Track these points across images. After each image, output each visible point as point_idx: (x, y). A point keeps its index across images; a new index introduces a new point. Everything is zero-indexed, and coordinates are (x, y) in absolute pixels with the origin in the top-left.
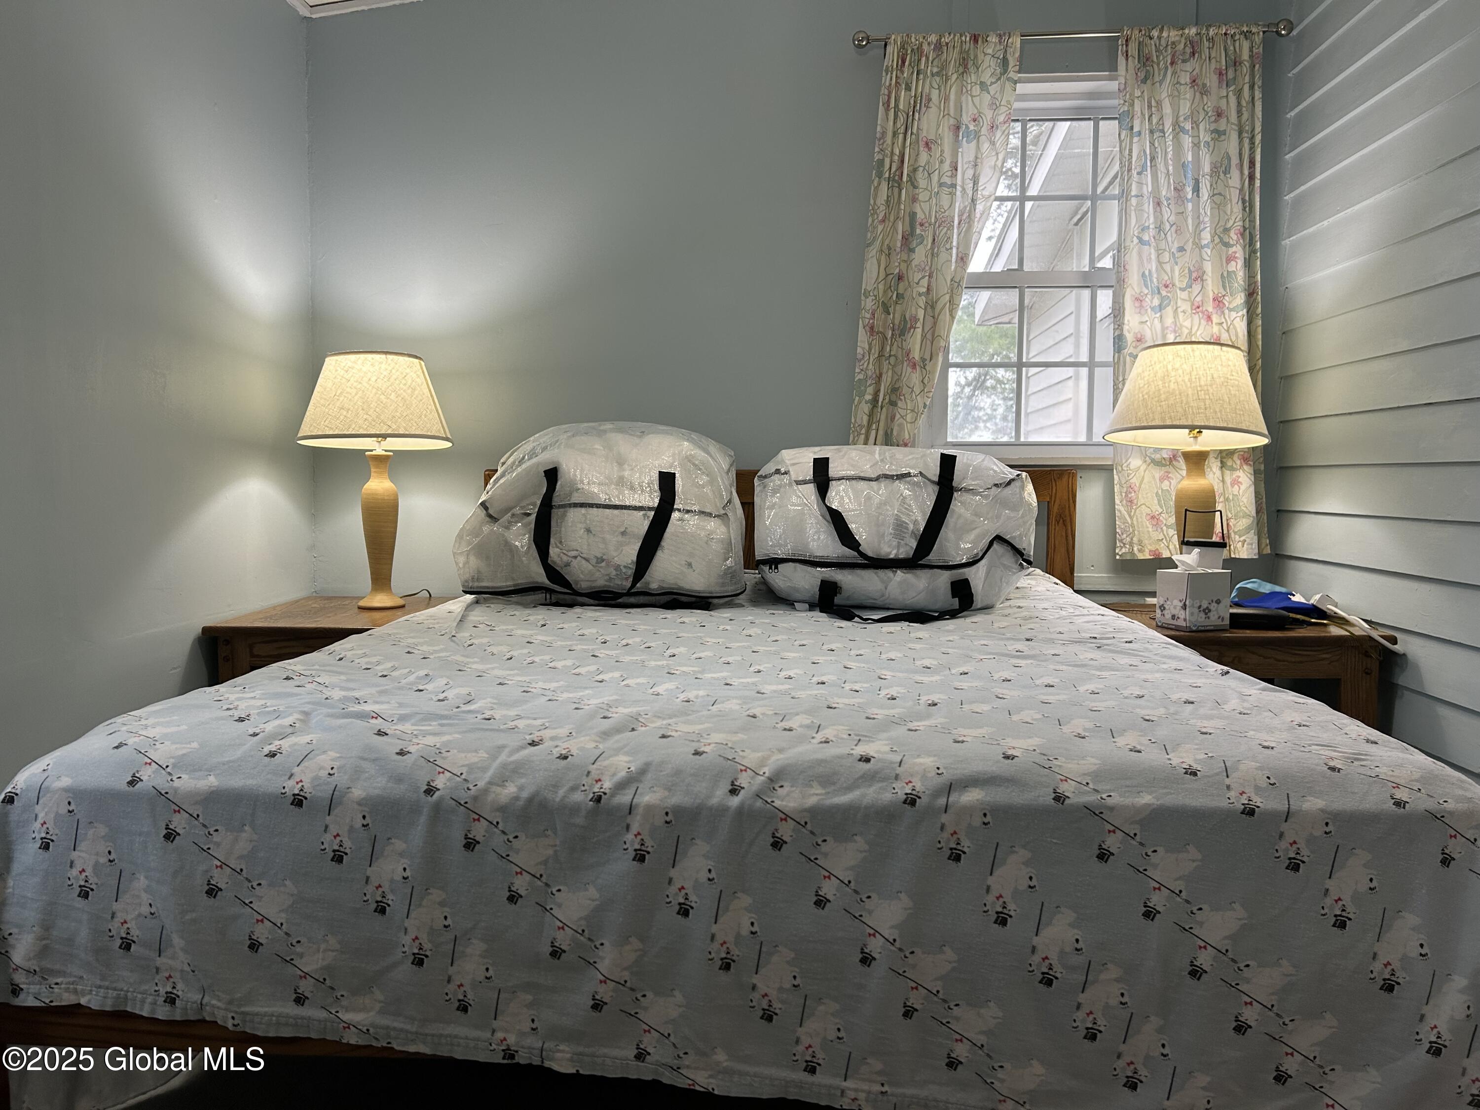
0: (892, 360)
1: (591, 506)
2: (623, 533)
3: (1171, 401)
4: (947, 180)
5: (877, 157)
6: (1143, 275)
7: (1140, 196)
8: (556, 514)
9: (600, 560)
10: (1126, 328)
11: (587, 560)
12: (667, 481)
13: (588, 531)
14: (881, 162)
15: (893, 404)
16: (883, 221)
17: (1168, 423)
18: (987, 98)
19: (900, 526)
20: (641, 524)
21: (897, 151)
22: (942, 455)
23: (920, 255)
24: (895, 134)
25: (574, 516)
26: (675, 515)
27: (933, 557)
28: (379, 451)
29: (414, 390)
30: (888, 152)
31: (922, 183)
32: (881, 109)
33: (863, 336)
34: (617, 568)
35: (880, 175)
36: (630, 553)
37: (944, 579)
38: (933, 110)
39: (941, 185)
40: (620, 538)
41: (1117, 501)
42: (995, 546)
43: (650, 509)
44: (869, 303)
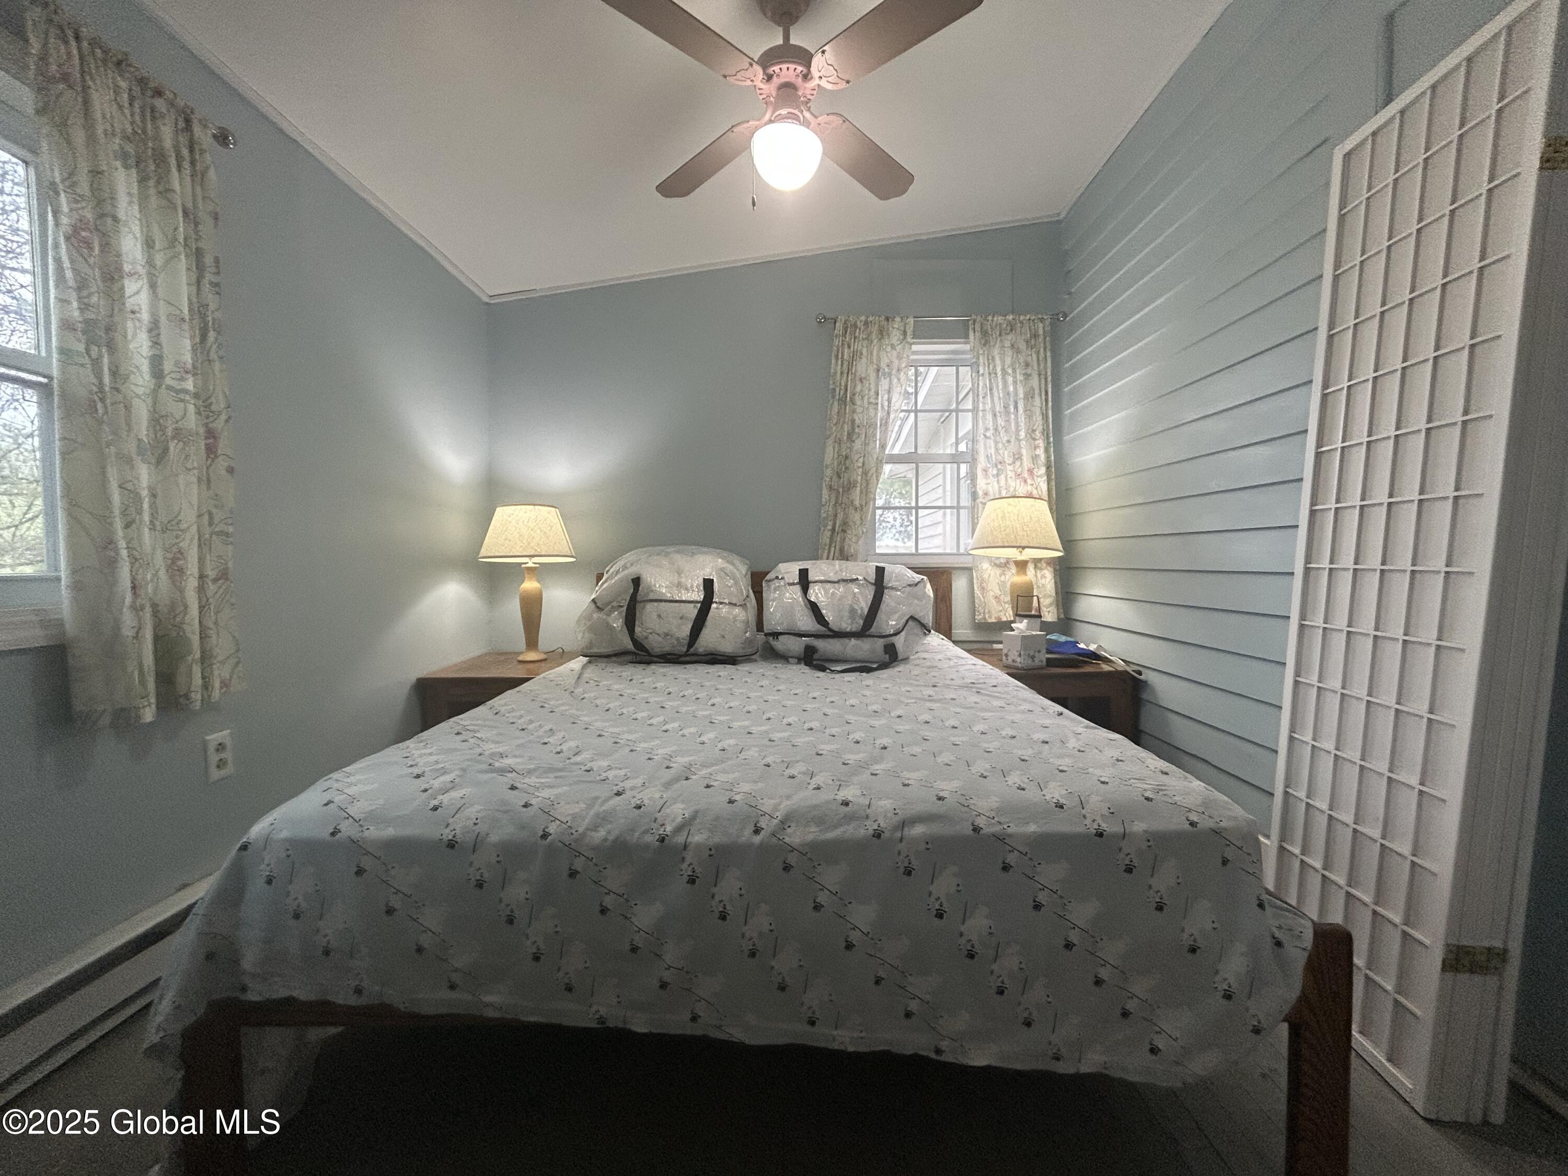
0: (843, 506)
1: (661, 601)
2: (681, 618)
3: (1008, 531)
4: (872, 400)
5: (831, 387)
6: (987, 456)
7: (984, 411)
8: (639, 607)
9: (667, 635)
10: (978, 487)
11: (659, 635)
12: (708, 584)
13: (659, 616)
14: (834, 390)
15: (844, 531)
16: (835, 424)
17: (1006, 544)
18: (895, 353)
19: (852, 611)
20: (692, 612)
21: (843, 384)
22: (877, 567)
23: (858, 445)
24: (842, 373)
25: (649, 607)
26: (714, 606)
27: (873, 630)
28: (530, 565)
29: (551, 527)
30: (838, 384)
31: (859, 402)
32: (833, 361)
33: (825, 492)
34: (678, 639)
35: (833, 397)
36: (686, 630)
37: (880, 643)
38: (864, 360)
39: (869, 403)
40: (680, 621)
41: (976, 588)
42: (910, 622)
43: (697, 602)
44: (829, 472)
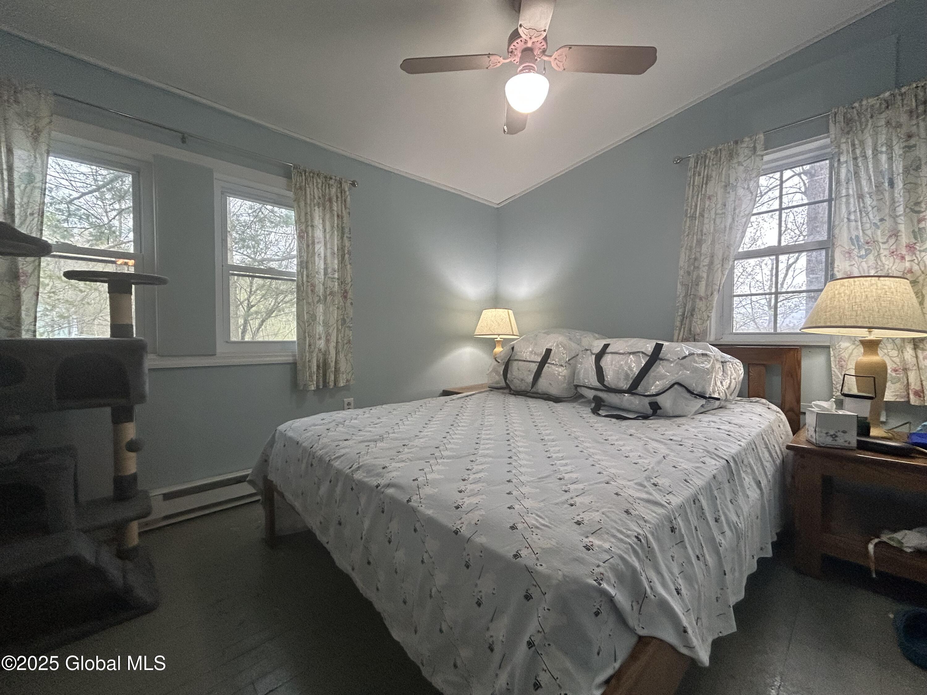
0: (692, 296)
1: (520, 360)
2: (529, 371)
3: (833, 312)
4: (719, 211)
5: (685, 208)
8: (510, 362)
9: (522, 380)
11: (518, 380)
12: (549, 351)
13: (518, 369)
14: (687, 210)
15: (692, 315)
16: (688, 235)
17: (828, 324)
18: (741, 168)
20: (534, 367)
21: (694, 204)
22: (657, 343)
23: (705, 248)
24: (693, 197)
25: (515, 363)
26: (547, 365)
27: (640, 389)
28: (499, 339)
29: (502, 320)
30: (689, 205)
31: (706, 216)
32: (687, 187)
33: (679, 286)
34: (527, 383)
35: (686, 216)
36: (530, 378)
38: (713, 181)
39: (716, 214)
40: (528, 373)
41: (833, 366)
43: (537, 362)
44: (681, 272)
